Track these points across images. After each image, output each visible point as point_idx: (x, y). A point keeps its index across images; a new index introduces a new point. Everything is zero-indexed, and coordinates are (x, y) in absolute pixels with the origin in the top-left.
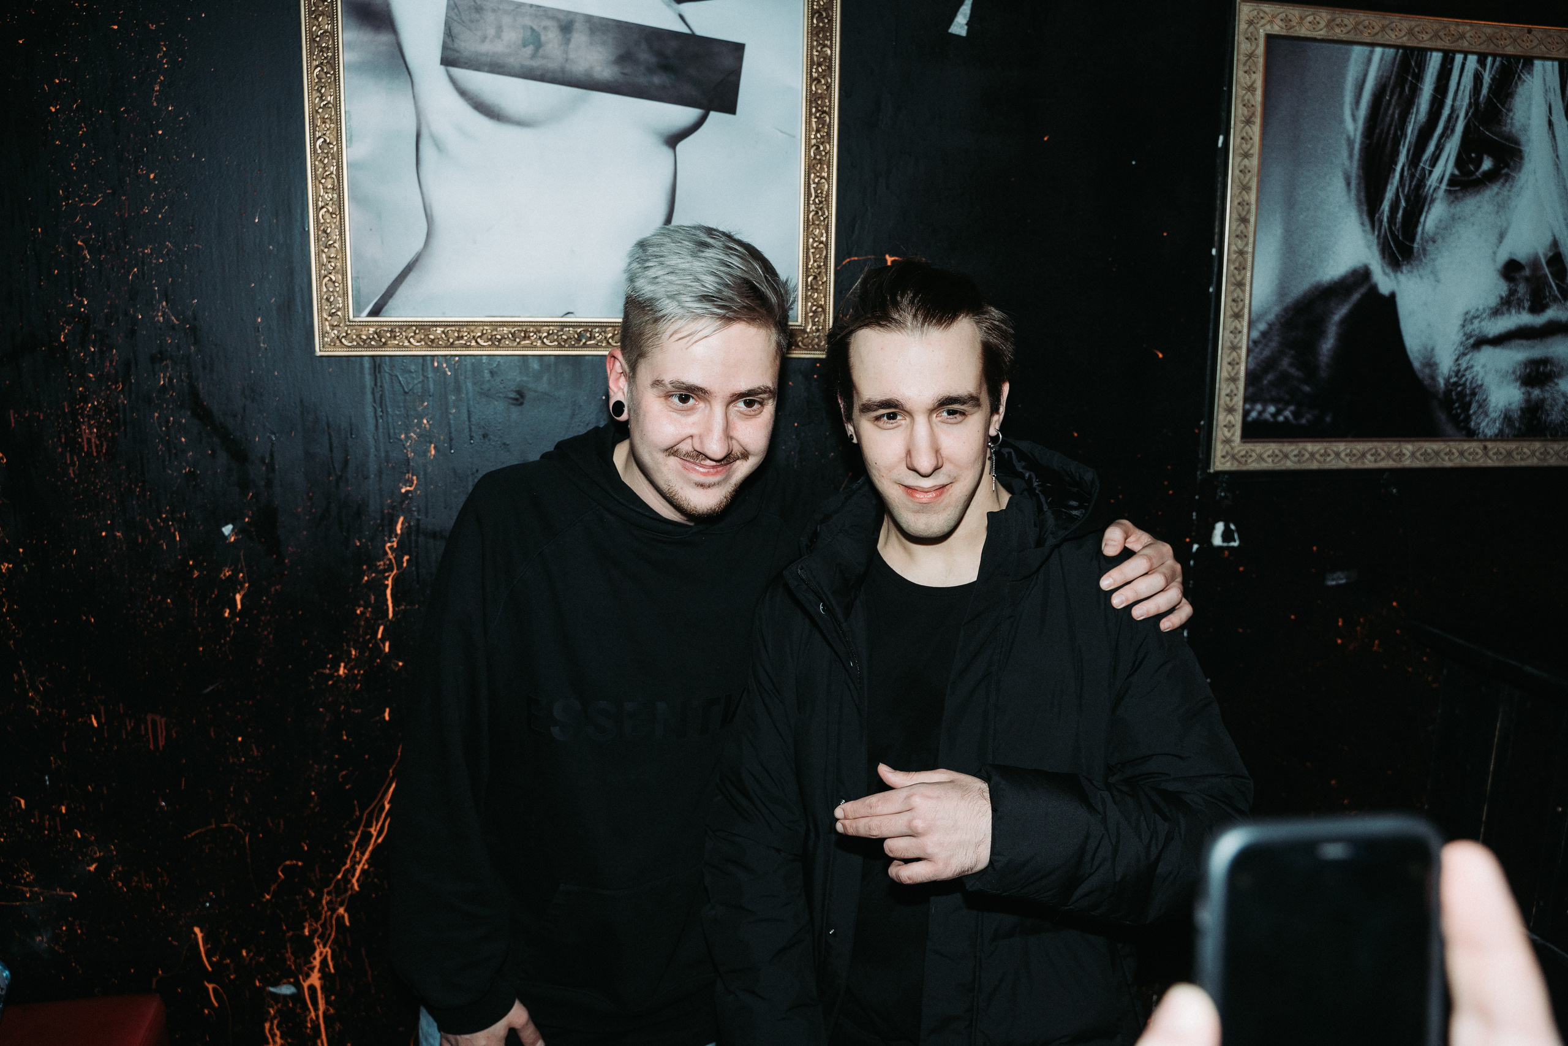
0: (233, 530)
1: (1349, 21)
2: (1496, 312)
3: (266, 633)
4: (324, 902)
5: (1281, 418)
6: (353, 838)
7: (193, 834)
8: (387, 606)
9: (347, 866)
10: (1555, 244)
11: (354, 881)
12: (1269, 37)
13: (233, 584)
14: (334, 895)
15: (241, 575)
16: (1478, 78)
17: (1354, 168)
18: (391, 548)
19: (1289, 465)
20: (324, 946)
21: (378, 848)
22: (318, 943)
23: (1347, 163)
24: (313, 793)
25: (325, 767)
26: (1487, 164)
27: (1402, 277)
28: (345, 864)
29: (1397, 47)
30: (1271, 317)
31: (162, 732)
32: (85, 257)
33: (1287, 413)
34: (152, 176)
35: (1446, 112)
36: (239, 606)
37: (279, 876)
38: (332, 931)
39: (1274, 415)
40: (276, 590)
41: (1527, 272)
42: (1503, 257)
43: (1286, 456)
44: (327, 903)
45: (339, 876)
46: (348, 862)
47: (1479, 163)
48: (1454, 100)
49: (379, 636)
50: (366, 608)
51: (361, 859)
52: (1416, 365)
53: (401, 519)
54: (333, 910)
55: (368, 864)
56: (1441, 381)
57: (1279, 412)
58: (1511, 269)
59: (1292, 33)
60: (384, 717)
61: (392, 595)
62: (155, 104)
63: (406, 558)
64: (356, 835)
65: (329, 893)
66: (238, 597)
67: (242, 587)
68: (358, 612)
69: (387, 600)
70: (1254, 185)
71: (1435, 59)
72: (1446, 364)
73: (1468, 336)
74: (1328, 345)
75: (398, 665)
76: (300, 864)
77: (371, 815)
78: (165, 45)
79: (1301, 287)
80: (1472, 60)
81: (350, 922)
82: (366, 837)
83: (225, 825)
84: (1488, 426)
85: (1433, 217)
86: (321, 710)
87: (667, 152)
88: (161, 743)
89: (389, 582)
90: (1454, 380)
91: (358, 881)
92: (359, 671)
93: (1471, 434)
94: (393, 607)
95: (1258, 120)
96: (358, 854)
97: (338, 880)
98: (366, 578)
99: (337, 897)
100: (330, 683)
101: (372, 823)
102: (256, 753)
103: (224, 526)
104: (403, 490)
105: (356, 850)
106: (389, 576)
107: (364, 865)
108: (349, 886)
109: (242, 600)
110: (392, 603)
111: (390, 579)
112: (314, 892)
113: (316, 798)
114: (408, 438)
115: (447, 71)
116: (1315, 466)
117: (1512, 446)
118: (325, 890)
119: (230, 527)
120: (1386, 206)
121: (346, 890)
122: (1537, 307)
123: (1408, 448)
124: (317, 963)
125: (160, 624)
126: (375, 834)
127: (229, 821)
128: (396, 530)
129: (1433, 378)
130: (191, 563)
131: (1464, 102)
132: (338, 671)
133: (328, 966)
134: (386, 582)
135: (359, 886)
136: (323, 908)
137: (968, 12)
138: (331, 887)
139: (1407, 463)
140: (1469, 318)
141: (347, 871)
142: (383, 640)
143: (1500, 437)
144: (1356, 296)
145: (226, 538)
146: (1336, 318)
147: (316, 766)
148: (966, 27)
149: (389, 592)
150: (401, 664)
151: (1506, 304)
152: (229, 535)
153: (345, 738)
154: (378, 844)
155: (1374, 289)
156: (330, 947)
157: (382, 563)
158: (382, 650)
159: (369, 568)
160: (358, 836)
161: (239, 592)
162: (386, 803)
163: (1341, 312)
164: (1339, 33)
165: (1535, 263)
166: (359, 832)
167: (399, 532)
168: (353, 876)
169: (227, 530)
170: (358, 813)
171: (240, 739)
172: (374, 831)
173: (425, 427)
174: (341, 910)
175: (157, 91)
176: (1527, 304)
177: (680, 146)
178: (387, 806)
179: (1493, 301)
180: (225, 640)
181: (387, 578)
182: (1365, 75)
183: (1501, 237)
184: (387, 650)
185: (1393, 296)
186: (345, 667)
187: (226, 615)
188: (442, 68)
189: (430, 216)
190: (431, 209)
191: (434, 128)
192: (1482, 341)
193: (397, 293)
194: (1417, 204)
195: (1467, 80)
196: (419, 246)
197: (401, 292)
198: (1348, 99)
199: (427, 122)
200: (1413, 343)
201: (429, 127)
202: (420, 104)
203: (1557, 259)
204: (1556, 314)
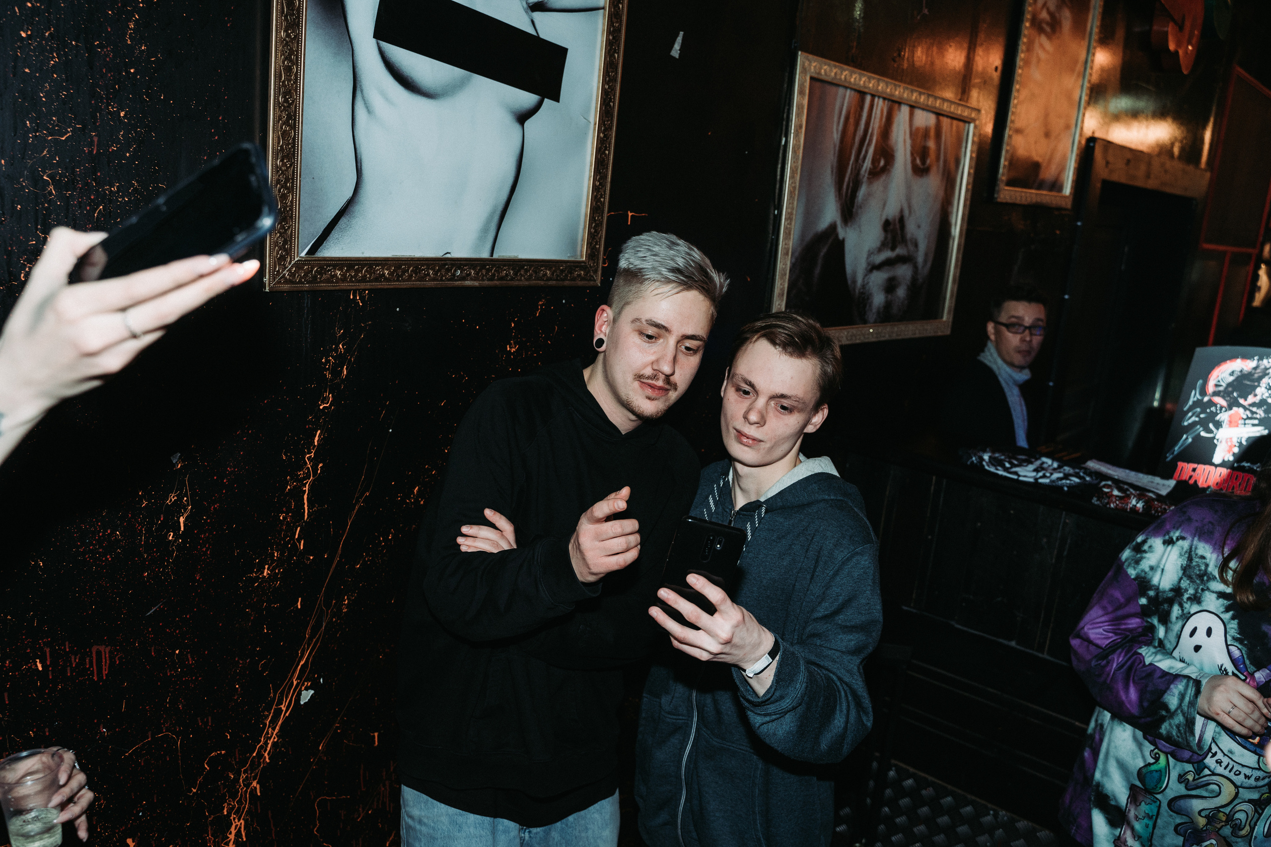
0: (180, 458)
2: (880, 250)
3: (204, 549)
4: (241, 780)
6: (267, 716)
7: (131, 751)
8: (304, 509)
9: (261, 743)
10: (902, 211)
11: (266, 755)
12: (812, 78)
13: (178, 507)
14: (249, 772)
15: (185, 499)
16: (882, 112)
17: (835, 161)
18: (309, 458)
20: (239, 820)
21: (287, 720)
22: (234, 819)
24: (237, 686)
25: (248, 661)
26: (882, 163)
27: (848, 229)
28: (259, 742)
29: (856, 90)
30: (797, 254)
31: (106, 662)
32: (50, 193)
34: (122, 114)
35: (870, 130)
36: (182, 529)
37: (206, 768)
38: (246, 804)
40: (215, 508)
41: (891, 227)
42: (884, 218)
44: (243, 781)
45: (254, 755)
46: (262, 739)
47: (880, 162)
48: (874, 124)
49: (297, 537)
50: (287, 514)
51: (273, 734)
52: (849, 282)
53: (319, 432)
54: (247, 785)
55: (278, 736)
56: (857, 291)
58: (886, 225)
59: (820, 76)
60: (297, 606)
61: (308, 498)
62: (129, 42)
63: (321, 465)
64: (270, 713)
65: (245, 772)
66: (182, 520)
67: (185, 510)
68: (281, 518)
69: (304, 504)
71: (868, 100)
72: (860, 281)
73: (869, 264)
74: (817, 271)
75: (309, 559)
76: (223, 752)
77: (282, 694)
80: (881, 101)
81: (260, 792)
82: (278, 712)
83: (161, 735)
84: (872, 316)
85: (862, 193)
86: (247, 610)
87: (517, 127)
88: (105, 672)
89: (307, 488)
90: (862, 290)
91: (268, 754)
92: (280, 570)
93: (865, 322)
94: (309, 509)
96: (271, 730)
97: (254, 757)
98: (289, 487)
99: (251, 774)
100: (256, 584)
101: (283, 700)
102: (190, 662)
103: (172, 455)
104: (321, 407)
105: (268, 728)
106: (306, 483)
107: (274, 738)
108: (262, 760)
109: (184, 522)
110: (308, 506)
111: (307, 486)
112: (233, 775)
113: (239, 690)
114: (328, 361)
115: (378, 44)
118: (243, 770)
119: (178, 455)
120: (845, 185)
121: (259, 764)
122: (893, 249)
124: (232, 837)
125: (108, 556)
126: (284, 709)
127: (164, 730)
128: (314, 442)
129: (854, 290)
130: (141, 493)
131: (877, 126)
132: (263, 572)
133: (241, 837)
134: (304, 489)
135: (269, 759)
136: (240, 786)
137: (681, 41)
138: (248, 765)
140: (870, 254)
141: (261, 747)
142: (299, 540)
143: (875, 323)
144: (830, 241)
145: (173, 465)
146: (822, 254)
147: (241, 662)
148: (679, 52)
149: (306, 497)
150: (311, 558)
151: (884, 246)
152: (177, 462)
153: (266, 631)
154: (288, 717)
155: (837, 235)
156: (243, 819)
157: (302, 472)
158: (298, 549)
159: (292, 478)
160: (272, 715)
161: (182, 516)
162: (294, 680)
163: (824, 250)
165: (894, 221)
166: (272, 712)
167: (316, 444)
168: (265, 750)
169: (175, 458)
170: (272, 695)
171: (177, 652)
172: (283, 707)
173: (341, 352)
174: (254, 784)
175: (131, 29)
176: (890, 245)
177: (528, 124)
178: (295, 683)
179: (878, 244)
180: (168, 562)
181: (305, 485)
182: (843, 105)
183: (884, 206)
184: (302, 547)
185: (843, 241)
186: (268, 569)
187: (170, 538)
188: (374, 40)
189: (359, 169)
190: (361, 163)
191: (365, 91)
192: (874, 268)
193: (331, 235)
194: (856, 184)
195: (879, 112)
196: (349, 194)
197: (335, 234)
198: (836, 119)
199: (361, 86)
200: (849, 269)
201: (362, 91)
202: (357, 70)
203: (902, 220)
204: (900, 251)
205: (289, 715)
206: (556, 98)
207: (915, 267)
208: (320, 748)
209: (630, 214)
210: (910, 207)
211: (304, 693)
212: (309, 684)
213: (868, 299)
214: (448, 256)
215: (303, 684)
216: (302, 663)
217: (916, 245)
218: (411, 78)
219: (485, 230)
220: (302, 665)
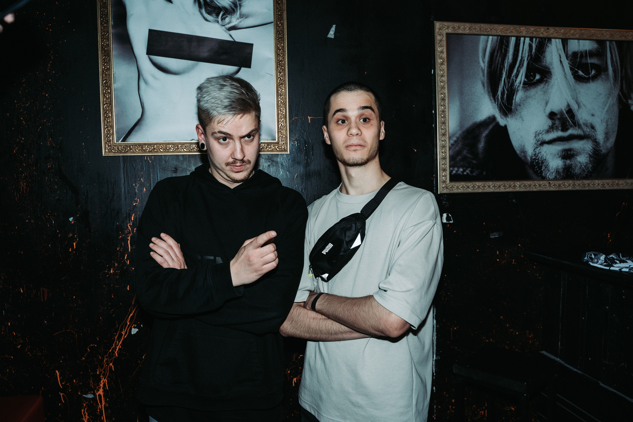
0: (73, 219)
1: (477, 27)
2: (548, 132)
3: (84, 257)
4: (105, 361)
5: (465, 173)
6: (116, 335)
7: (56, 334)
8: (128, 247)
9: (113, 347)
10: (568, 105)
11: (116, 352)
12: (447, 34)
13: (72, 239)
14: (108, 358)
15: (76, 236)
16: (530, 46)
17: (485, 79)
18: (130, 225)
19: (470, 190)
20: (105, 379)
21: (125, 339)
22: (102, 377)
23: (482, 78)
24: (101, 318)
25: (105, 308)
26: (538, 77)
27: (509, 119)
28: (113, 346)
29: (498, 36)
30: (458, 135)
31: (46, 294)
32: (23, 123)
33: (468, 171)
34: (47, 95)
35: (519, 58)
36: (75, 247)
37: (88, 350)
38: (107, 372)
39: (462, 172)
40: (88, 241)
41: (559, 116)
42: (548, 111)
43: (468, 187)
44: (106, 361)
45: (110, 351)
46: (114, 345)
47: (535, 77)
48: (522, 54)
49: (126, 258)
50: (121, 248)
51: (119, 344)
52: (518, 152)
53: (133, 215)
54: (108, 364)
55: (121, 346)
56: (529, 158)
57: (464, 171)
58: (552, 115)
59: (456, 32)
60: (127, 289)
61: (130, 242)
62: (48, 71)
64: (117, 334)
65: (106, 357)
66: (74, 244)
67: (76, 240)
68: (118, 249)
69: (128, 245)
70: (446, 86)
71: (513, 40)
72: (530, 151)
73: (538, 141)
74: (481, 145)
75: (132, 269)
76: (96, 346)
77: (122, 327)
78: (52, 51)
79: (468, 124)
80: (527, 40)
81: (114, 369)
82: (121, 335)
83: (68, 330)
84: (550, 175)
85: (519, 96)
86: (104, 286)
88: (46, 299)
89: (129, 238)
90: (534, 157)
91: (117, 352)
92: (118, 271)
93: (544, 178)
94: (131, 247)
95: (446, 64)
96: (117, 342)
97: (110, 352)
98: (121, 237)
99: (109, 359)
100: (108, 276)
101: (123, 330)
102: (80, 303)
103: (70, 218)
104: (134, 204)
105: (117, 341)
106: (129, 236)
107: (120, 346)
108: (114, 355)
109: (76, 245)
110: (130, 246)
111: (129, 237)
112: (101, 357)
113: (102, 320)
114: (135, 185)
115: (149, 57)
116: (480, 191)
117: (561, 182)
118: (105, 356)
119: (72, 218)
120: (499, 93)
121: (113, 356)
122: (564, 129)
123: (518, 184)
124: (102, 385)
125: (46, 254)
126: (124, 334)
127: (70, 329)
128: (131, 219)
129: (525, 157)
130: (58, 231)
131: (526, 54)
132: (110, 271)
133: (106, 387)
134: (128, 238)
135: (118, 355)
136: (104, 363)
138: (107, 355)
139: (518, 189)
140: (537, 134)
141: (113, 349)
142: (127, 260)
143: (555, 179)
144: (491, 127)
145: (71, 222)
146: (484, 135)
147: (102, 308)
148: (334, 35)
149: (129, 242)
150: (133, 269)
151: (552, 128)
153: (113, 297)
154: (125, 338)
155: (498, 124)
156: (107, 379)
157: (126, 231)
158: (126, 263)
159: (122, 233)
160: (117, 335)
161: (75, 242)
162: (128, 322)
163: (485, 133)
164: (474, 32)
165: (561, 113)
166: (118, 333)
167: (133, 219)
168: (116, 351)
169: (71, 219)
170: (117, 326)
171: (74, 297)
172: (123, 333)
173: (142, 181)
174: (111, 364)
175: (49, 66)
176: (560, 128)
178: (128, 323)
179: (546, 127)
180: (70, 260)
182: (486, 46)
183: (547, 103)
184: (128, 263)
185: (506, 126)
186: (113, 270)
187: (70, 250)
188: (147, 56)
189: (143, 106)
190: (143, 104)
191: (144, 76)
192: (544, 143)
193: (132, 134)
194: (512, 92)
195: (527, 47)
197: (133, 133)
198: (481, 54)
199: (142, 74)
200: (516, 143)
201: (142, 76)
202: (139, 68)
203: (570, 111)
205: (126, 337)
207: (595, 141)
208: (143, 357)
209: (309, 118)
210: (578, 103)
211: (133, 329)
212: (136, 326)
213: (543, 163)
214: (193, 141)
215: (132, 325)
216: (131, 315)
217: (592, 128)
218: (166, 68)
220: (131, 316)
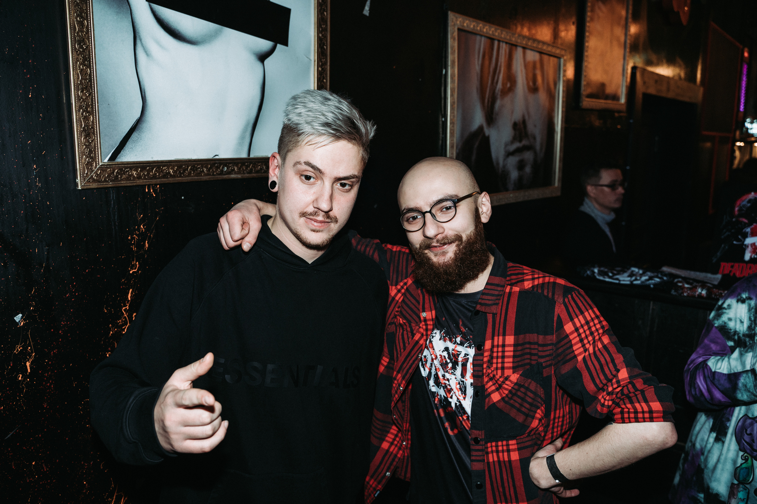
0: (22, 317)
1: (479, 25)
2: (512, 142)
3: (48, 384)
10: (524, 116)
12: (459, 29)
13: (24, 355)
15: (29, 348)
17: (478, 85)
18: (125, 310)
23: (477, 83)
24: (85, 483)
26: (509, 85)
27: (491, 129)
29: (488, 37)
30: (460, 147)
35: (499, 64)
36: (29, 371)
40: (54, 353)
41: (518, 127)
42: (513, 121)
47: (507, 85)
48: (501, 60)
52: (495, 164)
53: (131, 290)
56: (500, 170)
58: (514, 126)
59: (464, 28)
63: (135, 314)
64: (113, 499)
66: (28, 364)
67: (30, 357)
68: (108, 355)
71: (496, 43)
72: (501, 163)
73: (506, 152)
74: (474, 158)
80: (504, 45)
84: (511, 185)
85: (498, 104)
87: (259, 65)
90: (503, 169)
93: (507, 190)
98: (111, 332)
102: (45, 469)
103: (15, 316)
104: (131, 272)
109: (30, 366)
113: (87, 485)
114: (133, 238)
115: (150, 5)
119: (20, 315)
120: (486, 100)
122: (520, 141)
128: (128, 298)
129: (498, 169)
131: (503, 60)
137: (369, 4)
140: (506, 145)
145: (17, 324)
147: (86, 464)
151: (514, 139)
152: (19, 321)
155: (484, 134)
157: (120, 321)
159: (113, 326)
161: (28, 361)
163: (477, 144)
165: (520, 123)
167: (129, 299)
169: (18, 318)
171: (34, 463)
173: (142, 231)
176: (518, 139)
177: (266, 62)
179: (511, 138)
180: (20, 397)
182: (480, 48)
183: (512, 113)
185: (488, 137)
187: (20, 379)
188: (147, 3)
189: (144, 95)
190: (145, 93)
191: (143, 40)
192: (509, 154)
193: (126, 146)
194: (493, 100)
196: (138, 115)
197: (129, 144)
198: (476, 56)
199: (139, 36)
200: (494, 155)
201: (141, 40)
202: (135, 24)
203: (524, 122)
204: (525, 142)
206: (285, 43)
207: (535, 153)
210: (528, 113)
213: (508, 174)
214: (217, 157)
217: (535, 138)
218: (178, 30)
219: (242, 138)
